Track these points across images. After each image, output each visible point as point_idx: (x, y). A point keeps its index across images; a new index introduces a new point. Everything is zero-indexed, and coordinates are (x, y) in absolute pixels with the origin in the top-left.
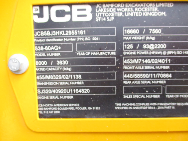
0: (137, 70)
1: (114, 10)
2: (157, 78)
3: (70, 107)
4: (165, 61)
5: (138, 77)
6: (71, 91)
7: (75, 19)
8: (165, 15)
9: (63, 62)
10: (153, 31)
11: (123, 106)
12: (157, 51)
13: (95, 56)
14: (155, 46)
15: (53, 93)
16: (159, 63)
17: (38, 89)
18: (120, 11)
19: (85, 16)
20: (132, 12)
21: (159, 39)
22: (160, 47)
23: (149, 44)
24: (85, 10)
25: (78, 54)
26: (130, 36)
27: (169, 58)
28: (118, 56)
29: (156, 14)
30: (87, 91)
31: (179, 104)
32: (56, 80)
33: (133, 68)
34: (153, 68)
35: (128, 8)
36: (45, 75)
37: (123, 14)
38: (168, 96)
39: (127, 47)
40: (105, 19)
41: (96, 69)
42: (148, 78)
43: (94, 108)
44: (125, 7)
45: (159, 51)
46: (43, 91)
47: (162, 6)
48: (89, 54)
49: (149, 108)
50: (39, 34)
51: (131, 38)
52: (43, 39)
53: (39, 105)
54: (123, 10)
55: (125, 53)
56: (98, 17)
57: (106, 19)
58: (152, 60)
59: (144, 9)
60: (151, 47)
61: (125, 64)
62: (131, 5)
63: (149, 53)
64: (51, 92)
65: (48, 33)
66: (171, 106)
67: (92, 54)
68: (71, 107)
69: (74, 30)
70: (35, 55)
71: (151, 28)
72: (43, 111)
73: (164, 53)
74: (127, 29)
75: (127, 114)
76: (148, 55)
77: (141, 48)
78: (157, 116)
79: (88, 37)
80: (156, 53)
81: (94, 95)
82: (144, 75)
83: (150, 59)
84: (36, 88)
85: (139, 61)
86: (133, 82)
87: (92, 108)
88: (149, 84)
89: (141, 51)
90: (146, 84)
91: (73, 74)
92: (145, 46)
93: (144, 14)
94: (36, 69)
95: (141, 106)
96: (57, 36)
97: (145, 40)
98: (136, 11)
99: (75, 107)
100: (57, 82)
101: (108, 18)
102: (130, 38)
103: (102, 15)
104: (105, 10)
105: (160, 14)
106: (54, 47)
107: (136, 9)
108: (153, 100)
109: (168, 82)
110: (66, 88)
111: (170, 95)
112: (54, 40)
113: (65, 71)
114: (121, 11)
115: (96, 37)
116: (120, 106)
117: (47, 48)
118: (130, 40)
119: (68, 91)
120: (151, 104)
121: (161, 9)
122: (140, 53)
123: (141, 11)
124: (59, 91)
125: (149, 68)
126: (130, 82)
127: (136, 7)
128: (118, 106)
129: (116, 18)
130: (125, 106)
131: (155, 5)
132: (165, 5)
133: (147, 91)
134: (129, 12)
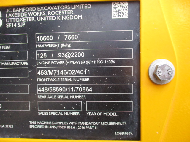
0: (52, 82)
1: (25, 14)
2: (75, 92)
4: (84, 72)
5: (54, 90)
8: (81, 18)
10: (69, 37)
11: (38, 124)
12: (74, 61)
13: (6, 66)
14: (71, 55)
16: (77, 75)
18: (32, 15)
20: (45, 16)
21: (75, 46)
22: (77, 55)
23: (65, 52)
26: (43, 44)
27: (88, 69)
28: (30, 66)
29: (72, 17)
31: (102, 124)
33: (47, 80)
34: (70, 80)
35: (39, 11)
37: (34, 19)
38: (89, 114)
39: (40, 56)
40: (15, 25)
41: (8, 81)
42: (65, 92)
43: (6, 126)
44: (36, 11)
45: (76, 60)
47: (77, 8)
49: (68, 127)
51: (45, 46)
54: (35, 14)
55: (38, 63)
56: (8, 23)
57: (17, 25)
58: (69, 71)
59: (58, 13)
60: (68, 55)
61: (38, 75)
62: (43, 8)
63: (65, 63)
66: (93, 125)
67: (3, 65)
71: (66, 34)
73: (83, 63)
74: (40, 35)
75: (43, 134)
76: (64, 65)
77: (56, 57)
80: (73, 63)
81: (5, 111)
82: (61, 89)
83: (67, 69)
85: (54, 72)
86: (48, 97)
87: (5, 126)
88: (66, 99)
89: (56, 61)
90: (62, 99)
92: (60, 55)
93: (58, 18)
95: (59, 125)
97: (60, 48)
98: (49, 15)
101: (19, 24)
102: (43, 46)
103: (12, 20)
104: (15, 15)
105: (76, 17)
107: (49, 13)
108: (72, 118)
109: (89, 97)
111: (91, 112)
114: (33, 16)
115: (7, 45)
116: (35, 125)
118: (43, 48)
120: (70, 123)
121: (76, 12)
122: (55, 63)
123: (54, 14)
125: (66, 80)
126: (45, 97)
127: (49, 10)
128: (33, 124)
129: (27, 23)
130: (41, 125)
131: (71, 7)
132: (81, 6)
133: (64, 108)
134: (42, 16)
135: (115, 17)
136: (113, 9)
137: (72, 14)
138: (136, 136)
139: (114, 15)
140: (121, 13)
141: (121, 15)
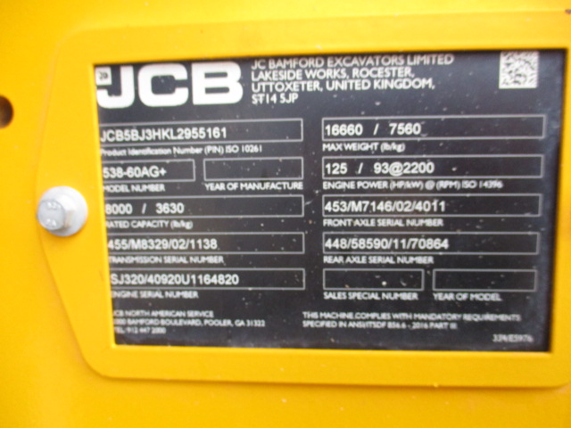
0: (357, 228)
1: (298, 74)
2: (410, 250)
3: (191, 318)
4: (432, 207)
5: (362, 245)
6: (191, 280)
8: (430, 86)
9: (171, 208)
10: (399, 128)
11: (323, 319)
12: (410, 180)
13: (250, 192)
14: (405, 168)
15: (148, 284)
16: (416, 212)
17: (111, 272)
18: (314, 77)
19: (225, 90)
20: (345, 79)
21: (414, 149)
22: (417, 169)
23: (390, 161)
24: (224, 75)
25: (207, 186)
26: (339, 143)
27: (440, 199)
28: (307, 192)
29: (407, 84)
30: (233, 279)
31: (468, 317)
32: (154, 250)
33: (347, 222)
34: (399, 223)
35: (333, 68)
36: (128, 238)
37: (320, 87)
38: (439, 296)
39: (332, 169)
40: (274, 99)
41: (254, 225)
42: (387, 250)
43: (249, 323)
44: (325, 67)
45: (414, 180)
46: (125, 279)
47: (422, 62)
48: (235, 186)
49: (391, 325)
50: (111, 136)
51: (343, 147)
52: (121, 148)
53: (115, 312)
54: (321, 74)
55: (326, 185)
56: (257, 93)
57: (279, 98)
58: (397, 203)
59: (375, 72)
60: (395, 169)
61: (327, 212)
62: (342, 61)
63: (389, 185)
64: (143, 282)
65: (133, 135)
66: (446, 321)
67: (244, 188)
68: (193, 318)
69: (198, 126)
70: (101, 188)
71: (393, 121)
72: (124, 327)
73: (430, 185)
74: (332, 123)
75: (333, 340)
76: (387, 191)
77: (369, 171)
78: (412, 345)
79: (232, 145)
80: (408, 185)
81: (248, 291)
82: (377, 242)
83: (393, 200)
84: (107, 269)
85: (363, 205)
86: (348, 260)
87: (246, 323)
88: (388, 265)
89: (368, 180)
90: (380, 265)
91: (196, 238)
92: (378, 168)
93: (376, 84)
94: (104, 225)
95: (370, 319)
96: (156, 143)
97: (378, 152)
98: (354, 76)
99: (202, 319)
100: (159, 256)
101: (282, 96)
102: (339, 147)
103: (267, 87)
104: (274, 75)
105: (417, 83)
106: (148, 168)
107: (355, 72)
108: (400, 306)
109: (440, 261)
110: (180, 273)
111: (444, 293)
112: (148, 151)
113: (177, 230)
114: (316, 78)
115: (254, 144)
116: (315, 320)
117: (131, 172)
118: (338, 153)
119: (186, 280)
120: (396, 316)
121: (419, 71)
122: (366, 185)
123: (367, 75)
124: (164, 279)
125: (389, 222)
126: (339, 260)
128: (311, 319)
129: (303, 94)
130: (329, 319)
131: (405, 58)
132: (431, 59)
133: (384, 283)
134: (337, 79)
135: (507, 84)
136: (502, 66)
137: (408, 77)
138: (540, 342)
139: (506, 81)
140: (520, 75)
141: (521, 79)
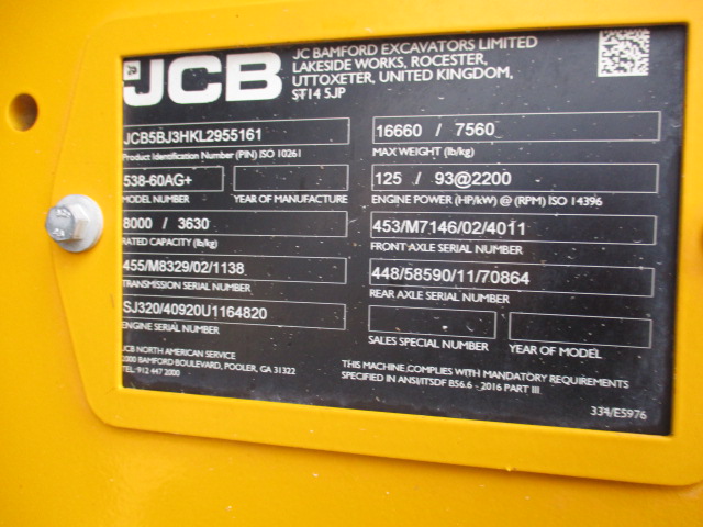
0: (413, 254)
1: (345, 65)
2: (480, 284)
3: (210, 360)
4: (509, 229)
5: (418, 276)
6: (213, 311)
7: (235, 94)
8: (507, 76)
9: (195, 223)
10: (468, 128)
11: (367, 370)
12: (480, 195)
13: (286, 206)
14: (474, 178)
15: (164, 315)
16: (488, 235)
17: (125, 299)
18: (365, 66)
19: (262, 84)
20: (402, 69)
21: (486, 156)
22: (490, 181)
23: (455, 170)
24: (262, 67)
25: (236, 198)
26: (393, 146)
27: (519, 219)
28: (352, 206)
29: (478, 73)
30: (261, 313)
31: (555, 379)
32: (173, 274)
33: (400, 246)
34: (465, 249)
35: (387, 57)
36: (145, 258)
37: (372, 78)
38: (516, 348)
39: (384, 179)
40: (318, 94)
42: (449, 284)
43: (277, 370)
44: (379, 55)
45: (485, 195)
46: (139, 307)
47: (497, 46)
48: (267, 199)
49: (452, 383)
50: (136, 138)
51: (397, 152)
52: (145, 153)
53: (126, 347)
55: (375, 199)
56: (297, 88)
57: (323, 94)
58: (463, 224)
59: (439, 60)
60: (462, 180)
61: (375, 233)
62: (398, 48)
63: (453, 200)
64: (159, 312)
65: (159, 137)
66: (526, 382)
67: (278, 201)
68: (212, 359)
69: (230, 127)
70: (120, 199)
71: (461, 120)
72: (135, 365)
73: (505, 201)
74: (384, 123)
75: (377, 399)
76: (451, 207)
77: (428, 184)
79: (267, 148)
80: (478, 200)
81: (277, 328)
82: (437, 273)
83: (458, 219)
84: (119, 295)
85: (421, 225)
86: (400, 294)
87: (273, 370)
88: (450, 303)
89: (427, 194)
90: (441, 304)
91: (221, 260)
92: (440, 178)
93: (439, 74)
94: (120, 241)
95: (425, 374)
96: (184, 147)
97: (441, 158)
98: (413, 65)
99: (222, 361)
100: (177, 281)
101: (327, 90)
102: (393, 151)
103: (310, 80)
104: (319, 66)
105: (491, 73)
106: (173, 176)
107: (414, 61)
108: (466, 359)
109: (518, 299)
110: (200, 302)
111: (524, 344)
112: (174, 156)
113: (200, 249)
114: (368, 69)
115: (292, 148)
116: (356, 371)
117: (154, 180)
118: (391, 159)
119: (206, 312)
120: (459, 372)
121: (494, 58)
122: (424, 199)
123: (429, 64)
124: (181, 309)
125: (453, 248)
126: (389, 294)
127: (414, 53)
128: (352, 370)
129: (352, 88)
130: (373, 371)
131: (476, 44)
132: (509, 42)
133: (445, 327)
134: (392, 69)
135: (608, 71)
136: (601, 49)
137: (480, 65)
138: (656, 421)
139: (606, 67)
140: (625, 60)
141: (627, 66)
